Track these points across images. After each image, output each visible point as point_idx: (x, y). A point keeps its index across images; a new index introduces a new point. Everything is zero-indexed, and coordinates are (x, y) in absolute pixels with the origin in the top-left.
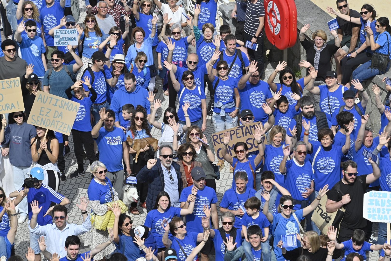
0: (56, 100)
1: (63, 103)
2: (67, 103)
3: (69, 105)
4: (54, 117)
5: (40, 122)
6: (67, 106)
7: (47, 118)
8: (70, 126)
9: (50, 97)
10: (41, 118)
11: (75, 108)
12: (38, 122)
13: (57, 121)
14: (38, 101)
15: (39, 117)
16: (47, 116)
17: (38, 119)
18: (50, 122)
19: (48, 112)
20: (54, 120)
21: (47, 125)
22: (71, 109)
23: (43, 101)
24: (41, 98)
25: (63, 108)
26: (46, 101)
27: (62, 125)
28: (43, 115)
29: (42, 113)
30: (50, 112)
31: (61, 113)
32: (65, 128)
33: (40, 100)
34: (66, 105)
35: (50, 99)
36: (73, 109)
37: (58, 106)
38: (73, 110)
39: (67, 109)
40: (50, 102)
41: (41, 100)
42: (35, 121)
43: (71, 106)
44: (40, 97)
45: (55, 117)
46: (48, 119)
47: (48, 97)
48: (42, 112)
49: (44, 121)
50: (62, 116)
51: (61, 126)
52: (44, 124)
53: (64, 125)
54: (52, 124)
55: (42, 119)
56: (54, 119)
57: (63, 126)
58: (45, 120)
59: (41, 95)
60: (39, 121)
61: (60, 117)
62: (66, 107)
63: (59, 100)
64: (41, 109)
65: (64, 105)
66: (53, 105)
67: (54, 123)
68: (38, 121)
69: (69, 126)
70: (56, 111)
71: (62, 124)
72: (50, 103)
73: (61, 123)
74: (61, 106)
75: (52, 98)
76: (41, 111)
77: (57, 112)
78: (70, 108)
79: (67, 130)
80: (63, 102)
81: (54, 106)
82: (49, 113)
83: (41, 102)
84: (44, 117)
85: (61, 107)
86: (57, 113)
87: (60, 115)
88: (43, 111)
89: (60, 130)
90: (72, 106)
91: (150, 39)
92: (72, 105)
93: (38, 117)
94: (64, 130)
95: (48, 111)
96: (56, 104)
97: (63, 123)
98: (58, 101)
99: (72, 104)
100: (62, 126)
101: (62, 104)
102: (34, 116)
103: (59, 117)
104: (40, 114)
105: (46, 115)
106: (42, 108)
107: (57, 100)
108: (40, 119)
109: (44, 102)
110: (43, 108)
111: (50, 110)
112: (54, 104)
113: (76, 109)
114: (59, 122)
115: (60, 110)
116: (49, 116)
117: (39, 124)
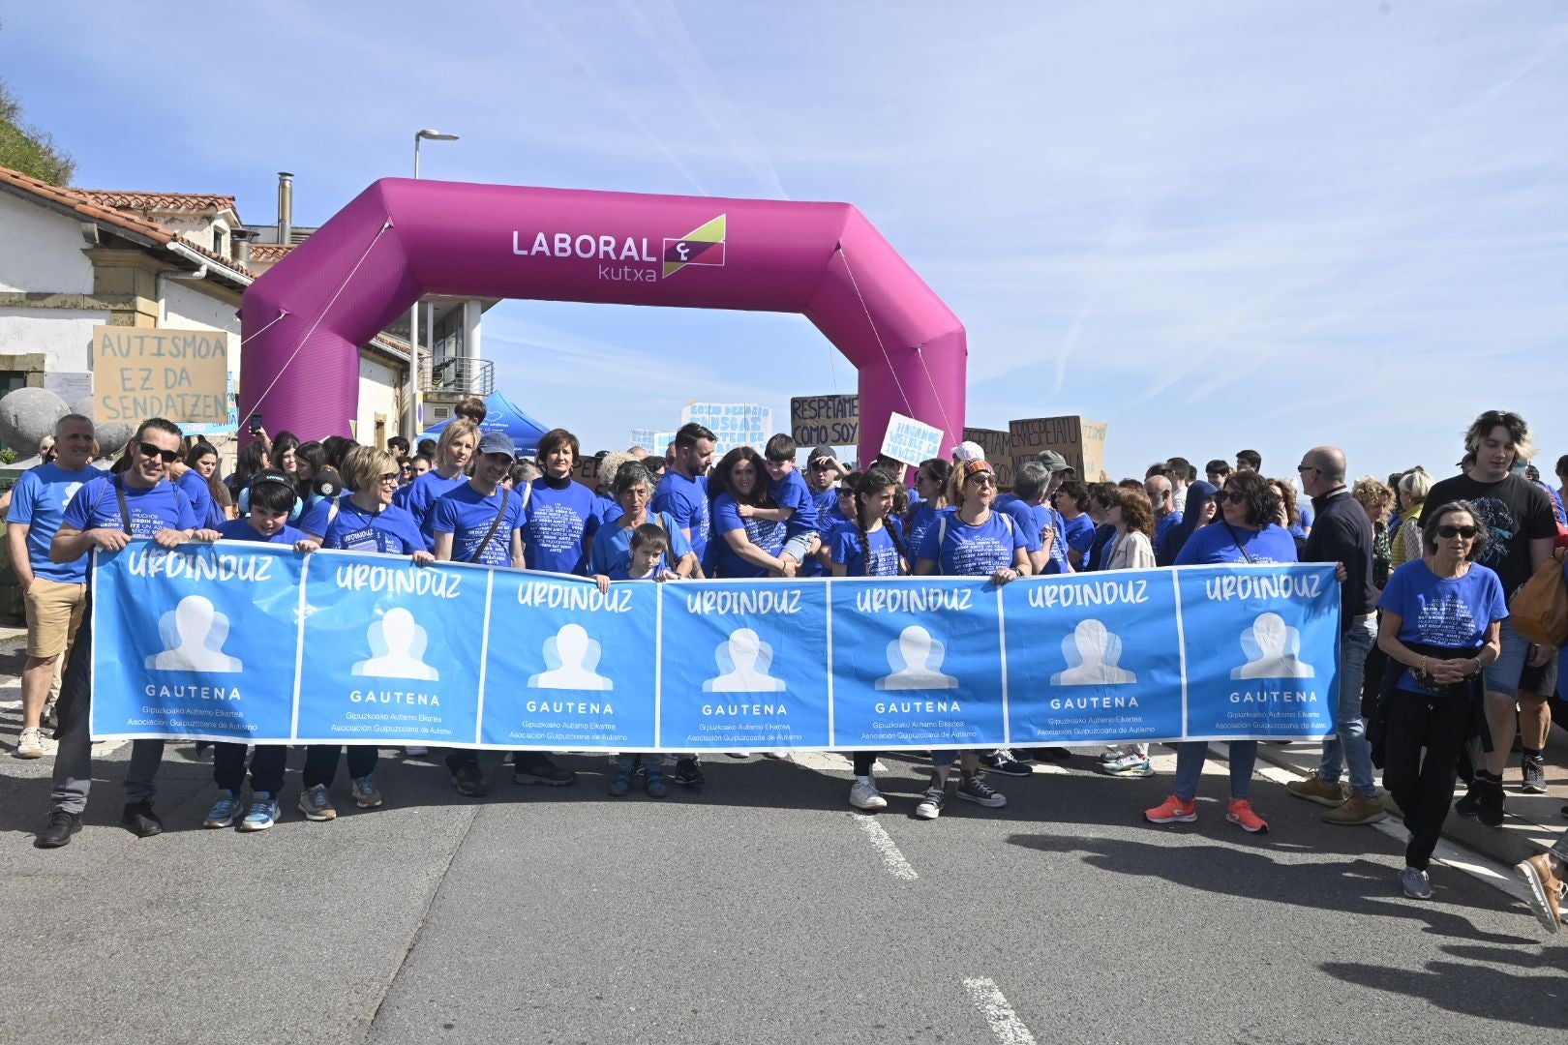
0: (156, 341)
1: (180, 344)
2: (189, 340)
3: (197, 344)
4: (167, 387)
5: (132, 411)
6: (192, 349)
7: (148, 394)
9: (136, 337)
10: (131, 399)
11: (216, 348)
12: (127, 411)
13: (178, 396)
14: (104, 354)
15: (125, 397)
16: (147, 389)
17: (122, 404)
18: (159, 400)
19: (145, 376)
20: (169, 396)
22: (207, 354)
23: (120, 350)
24: (111, 345)
25: (184, 356)
27: (197, 401)
28: (132, 390)
29: (128, 384)
30: (151, 376)
31: (183, 370)
32: (209, 406)
33: (108, 350)
34: (189, 346)
35: (139, 340)
36: (212, 349)
37: (168, 356)
38: (213, 355)
39: (195, 357)
40: (141, 349)
41: (113, 350)
42: (117, 411)
43: (204, 346)
44: (107, 343)
45: (169, 385)
46: (152, 397)
47: (129, 337)
48: (127, 382)
49: (142, 403)
50: (188, 379)
51: (196, 405)
53: (201, 400)
54: (167, 407)
55: (135, 400)
56: (170, 391)
57: (201, 403)
58: (145, 402)
59: (106, 336)
60: (127, 408)
61: (185, 382)
62: (189, 351)
63: (165, 338)
64: (122, 374)
65: (184, 350)
66: (153, 354)
67: (173, 402)
68: (125, 409)
69: (216, 398)
70: (166, 370)
71: (195, 399)
72: (141, 353)
73: (192, 396)
74: (175, 352)
76: (123, 379)
77: (171, 370)
78: (203, 351)
79: (216, 411)
80: (176, 340)
81: (155, 357)
82: (147, 379)
83: (115, 354)
84: (140, 395)
85: (178, 355)
86: (169, 373)
87: (181, 378)
88: (129, 379)
89: (197, 416)
90: (208, 346)
92: (207, 342)
93: (121, 398)
94: (207, 414)
95: (146, 373)
96: (159, 348)
97: (198, 396)
99: (203, 340)
101: (177, 348)
102: (109, 397)
103: (180, 384)
104: (125, 390)
105: (142, 388)
106: (125, 372)
107: (160, 339)
108: (129, 403)
109: (124, 350)
110: (127, 369)
111: (150, 370)
112: (156, 352)
114: (186, 397)
115: (178, 364)
116: (151, 389)
117: (131, 417)
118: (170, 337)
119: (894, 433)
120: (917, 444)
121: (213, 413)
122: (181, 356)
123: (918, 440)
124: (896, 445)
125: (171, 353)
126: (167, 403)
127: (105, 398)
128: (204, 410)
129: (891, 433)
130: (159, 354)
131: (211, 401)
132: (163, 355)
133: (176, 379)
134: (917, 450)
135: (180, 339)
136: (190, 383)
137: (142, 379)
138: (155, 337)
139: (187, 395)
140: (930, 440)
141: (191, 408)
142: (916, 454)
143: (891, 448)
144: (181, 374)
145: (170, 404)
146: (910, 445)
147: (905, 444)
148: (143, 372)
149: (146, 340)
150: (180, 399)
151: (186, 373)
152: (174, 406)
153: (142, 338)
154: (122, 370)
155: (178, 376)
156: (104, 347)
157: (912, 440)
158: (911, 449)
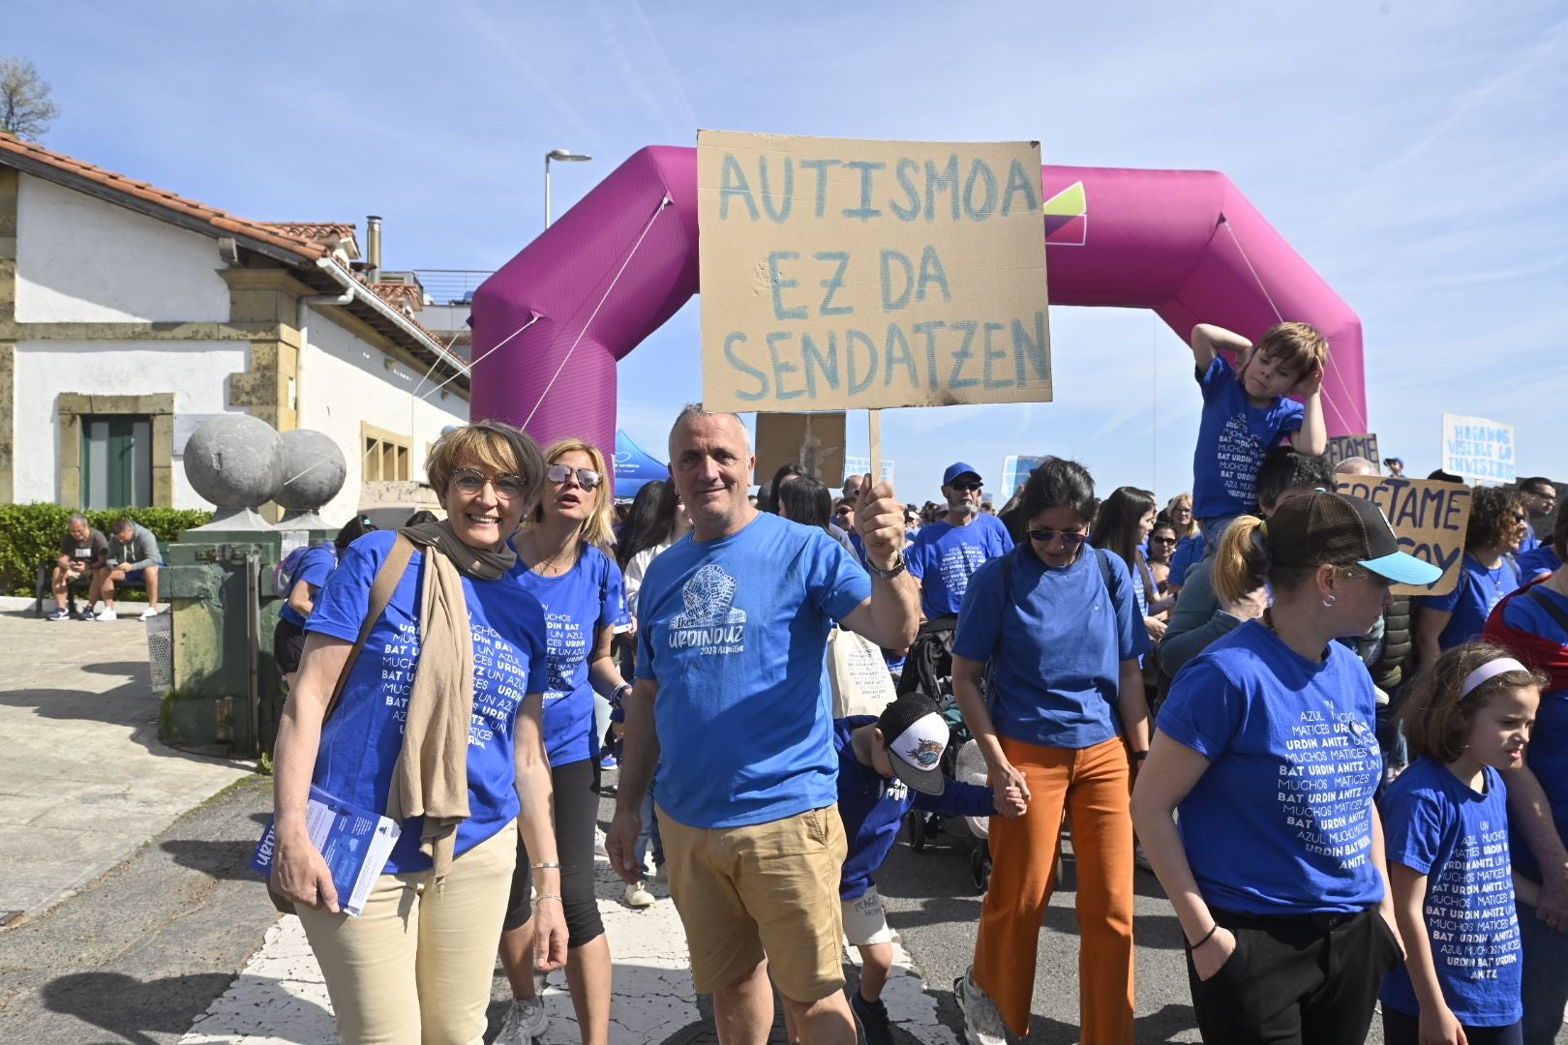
0: (858, 172)
1: (919, 181)
3: (963, 177)
4: (889, 306)
5: (801, 373)
6: (948, 193)
7: (840, 324)
8: (1030, 329)
9: (805, 164)
10: (796, 344)
11: (1012, 188)
12: (785, 375)
13: (917, 328)
14: (724, 214)
15: (781, 336)
16: (838, 311)
17: (773, 351)
18: (871, 347)
19: (831, 277)
20: (894, 331)
21: (859, 381)
23: (767, 200)
24: (743, 184)
25: (929, 213)
26: (787, 203)
27: (967, 341)
28: (800, 314)
29: (790, 299)
30: (845, 277)
31: (929, 254)
32: (1000, 354)
33: (737, 200)
34: (942, 186)
35: (814, 172)
37: (888, 214)
38: (1005, 209)
39: (956, 216)
40: (821, 197)
41: (749, 200)
43: (980, 178)
44: (734, 181)
45: (894, 297)
46: (851, 334)
47: (788, 164)
48: (784, 292)
49: (824, 350)
50: (941, 279)
52: (833, 379)
53: (980, 330)
54: (890, 361)
55: (807, 344)
56: (897, 316)
57: (977, 346)
58: (832, 345)
59: (730, 161)
60: (786, 366)
61: (933, 288)
62: (943, 201)
63: (877, 166)
64: (773, 269)
65: (929, 193)
66: (850, 213)
67: (905, 345)
68: (782, 368)
70: (885, 256)
71: (961, 334)
72: (820, 211)
73: (956, 327)
74: (906, 204)
76: (777, 285)
77: (897, 255)
80: (909, 171)
81: (857, 220)
82: (836, 283)
83: (754, 213)
84: (818, 327)
85: (914, 212)
86: (893, 262)
87: (924, 278)
88: (793, 283)
90: (990, 180)
92: (987, 170)
93: (772, 338)
94: (996, 376)
95: (831, 267)
96: (865, 198)
98: (874, 173)
100: (972, 349)
101: (910, 191)
102: (741, 337)
103: (921, 295)
104: (781, 314)
105: (825, 310)
106: (781, 263)
107: (866, 167)
108: (791, 351)
109: (778, 208)
110: (784, 256)
111: (842, 257)
112: (857, 205)
113: (1027, 186)
114: (937, 332)
115: (913, 238)
116: (850, 310)
117: (799, 393)
118: (892, 166)
119: (1453, 441)
120: (1485, 450)
121: (1011, 373)
122: (921, 214)
123: (1485, 444)
124: (1459, 456)
125: (895, 207)
126: (889, 352)
127: (730, 339)
128: (988, 366)
129: (1449, 442)
130: (866, 212)
131: (1003, 340)
132: (876, 213)
133: (910, 279)
134: (1487, 459)
135: (916, 169)
136: (947, 295)
137: (824, 283)
138: (854, 165)
139: (941, 324)
140: (1499, 441)
141: (953, 361)
142: (1488, 465)
143: (1454, 462)
144: (924, 267)
145: (898, 353)
146: (1477, 453)
147: (1469, 453)
148: (826, 263)
149: (830, 170)
150: (923, 337)
151: (937, 265)
152: (907, 358)
153: (821, 165)
154: (772, 258)
155: (916, 275)
156: (726, 192)
157: (1476, 446)
158: (1479, 458)
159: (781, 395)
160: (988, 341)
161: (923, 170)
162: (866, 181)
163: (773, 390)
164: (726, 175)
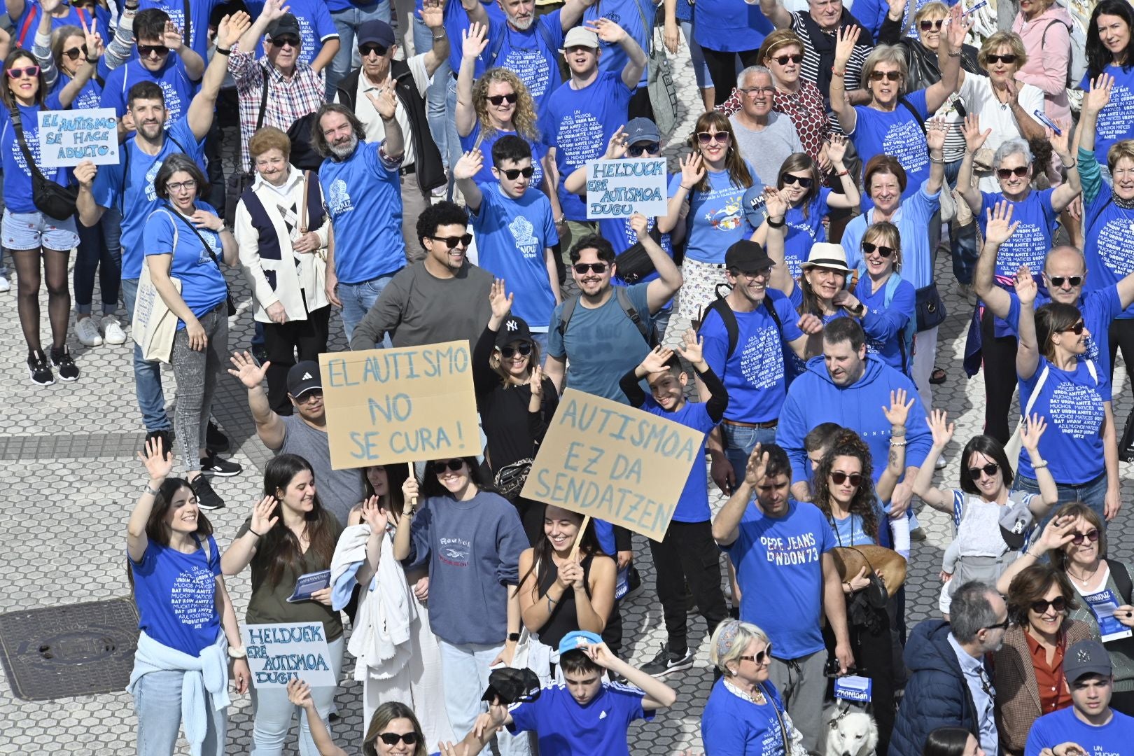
0: (623, 419)
1: (647, 430)
2: (658, 429)
3: (666, 436)
4: (612, 477)
5: (565, 493)
6: (657, 440)
7: (589, 478)
8: (666, 510)
9: (602, 410)
10: (568, 480)
11: (685, 448)
12: (558, 491)
13: (620, 490)
14: (561, 421)
15: (563, 475)
16: (590, 472)
17: (557, 481)
18: (598, 492)
19: (593, 457)
20: (610, 488)
21: (587, 502)
22: (672, 452)
23: (581, 421)
24: (574, 413)
25: (645, 446)
26: (589, 424)
27: (638, 503)
28: (574, 469)
29: (572, 462)
30: (599, 460)
31: (638, 462)
32: (649, 514)
33: (569, 418)
34: (656, 436)
35: (605, 414)
36: (679, 450)
37: (628, 441)
38: (678, 456)
39: (656, 450)
40: (603, 425)
41: (574, 420)
42: (548, 489)
43: (673, 439)
44: (571, 410)
45: (616, 474)
46: (592, 483)
47: (596, 408)
48: (572, 459)
49: (577, 487)
50: (639, 473)
51: (634, 508)
52: (576, 499)
53: (645, 502)
54: (603, 499)
55: (572, 481)
56: (613, 482)
57: (641, 507)
58: (582, 486)
59: (573, 402)
60: (560, 488)
61: (634, 476)
63: (632, 419)
64: (571, 449)
65: (649, 437)
66: (613, 435)
67: (611, 496)
68: (558, 487)
69: (661, 507)
70: (619, 456)
71: (637, 499)
72: (600, 431)
73: (636, 496)
74: (637, 439)
75: (609, 413)
76: (570, 455)
77: (625, 458)
78: (669, 448)
79: (655, 523)
80: (644, 426)
81: (614, 439)
82: (594, 461)
83: (574, 425)
84: (579, 477)
85: (639, 444)
86: (622, 462)
87: (632, 471)
88: (577, 456)
89: (631, 520)
90: (677, 442)
91: (922, 197)
92: (677, 437)
93: (559, 475)
94: (644, 522)
95: (595, 454)
96: (621, 431)
97: (642, 498)
98: (630, 422)
99: (675, 434)
100: (639, 507)
101: (642, 435)
102: (547, 471)
103: (627, 477)
104: (566, 466)
105: (585, 470)
106: (575, 447)
107: (627, 418)
108: (564, 483)
109: (584, 425)
110: (578, 444)
111: (602, 451)
112: (616, 432)
113: (691, 451)
114: (628, 494)
115: (634, 453)
116: (595, 473)
117: (560, 500)
122: (642, 445)
125: (632, 439)
126: (604, 495)
127: (542, 471)
128: (642, 517)
130: (619, 437)
132: (624, 438)
133: (626, 470)
136: (638, 480)
137: (590, 460)
138: (623, 416)
139: (630, 493)
141: (629, 509)
144: (634, 466)
150: (620, 495)
151: (639, 467)
154: (573, 444)
155: (629, 468)
156: (567, 414)
159: (553, 498)
160: (647, 506)
161: (651, 428)
162: (625, 424)
163: (550, 496)
164: (569, 407)
